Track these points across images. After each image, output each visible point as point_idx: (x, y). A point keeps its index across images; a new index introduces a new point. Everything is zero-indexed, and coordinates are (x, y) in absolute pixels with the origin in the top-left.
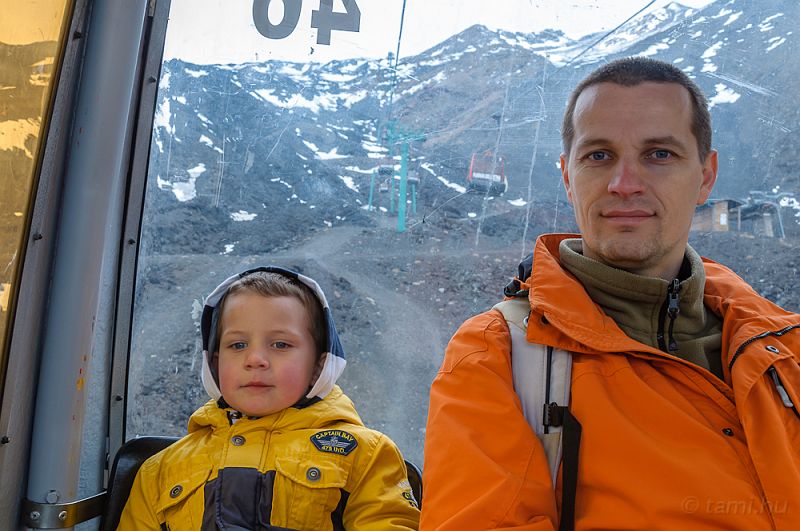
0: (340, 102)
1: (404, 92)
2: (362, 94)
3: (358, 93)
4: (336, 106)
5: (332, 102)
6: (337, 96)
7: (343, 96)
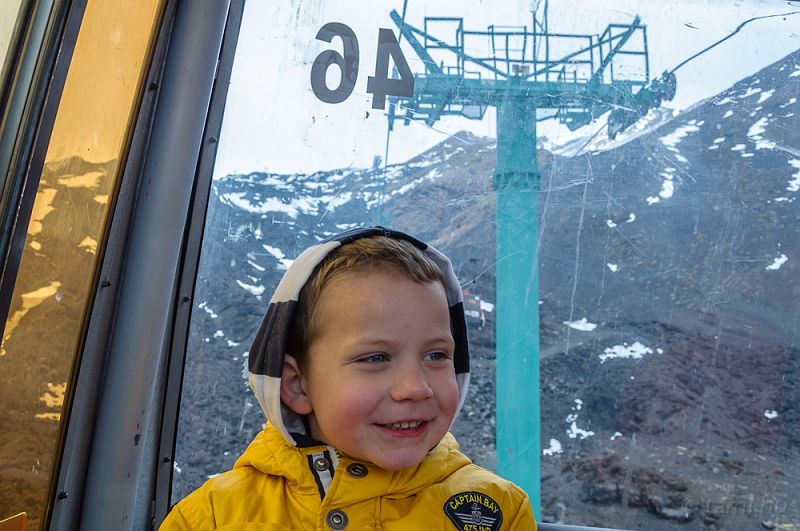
0: (322, 205)
1: (394, 192)
2: (347, 197)
3: (342, 195)
4: (317, 209)
5: (312, 206)
6: (318, 200)
7: (325, 199)
